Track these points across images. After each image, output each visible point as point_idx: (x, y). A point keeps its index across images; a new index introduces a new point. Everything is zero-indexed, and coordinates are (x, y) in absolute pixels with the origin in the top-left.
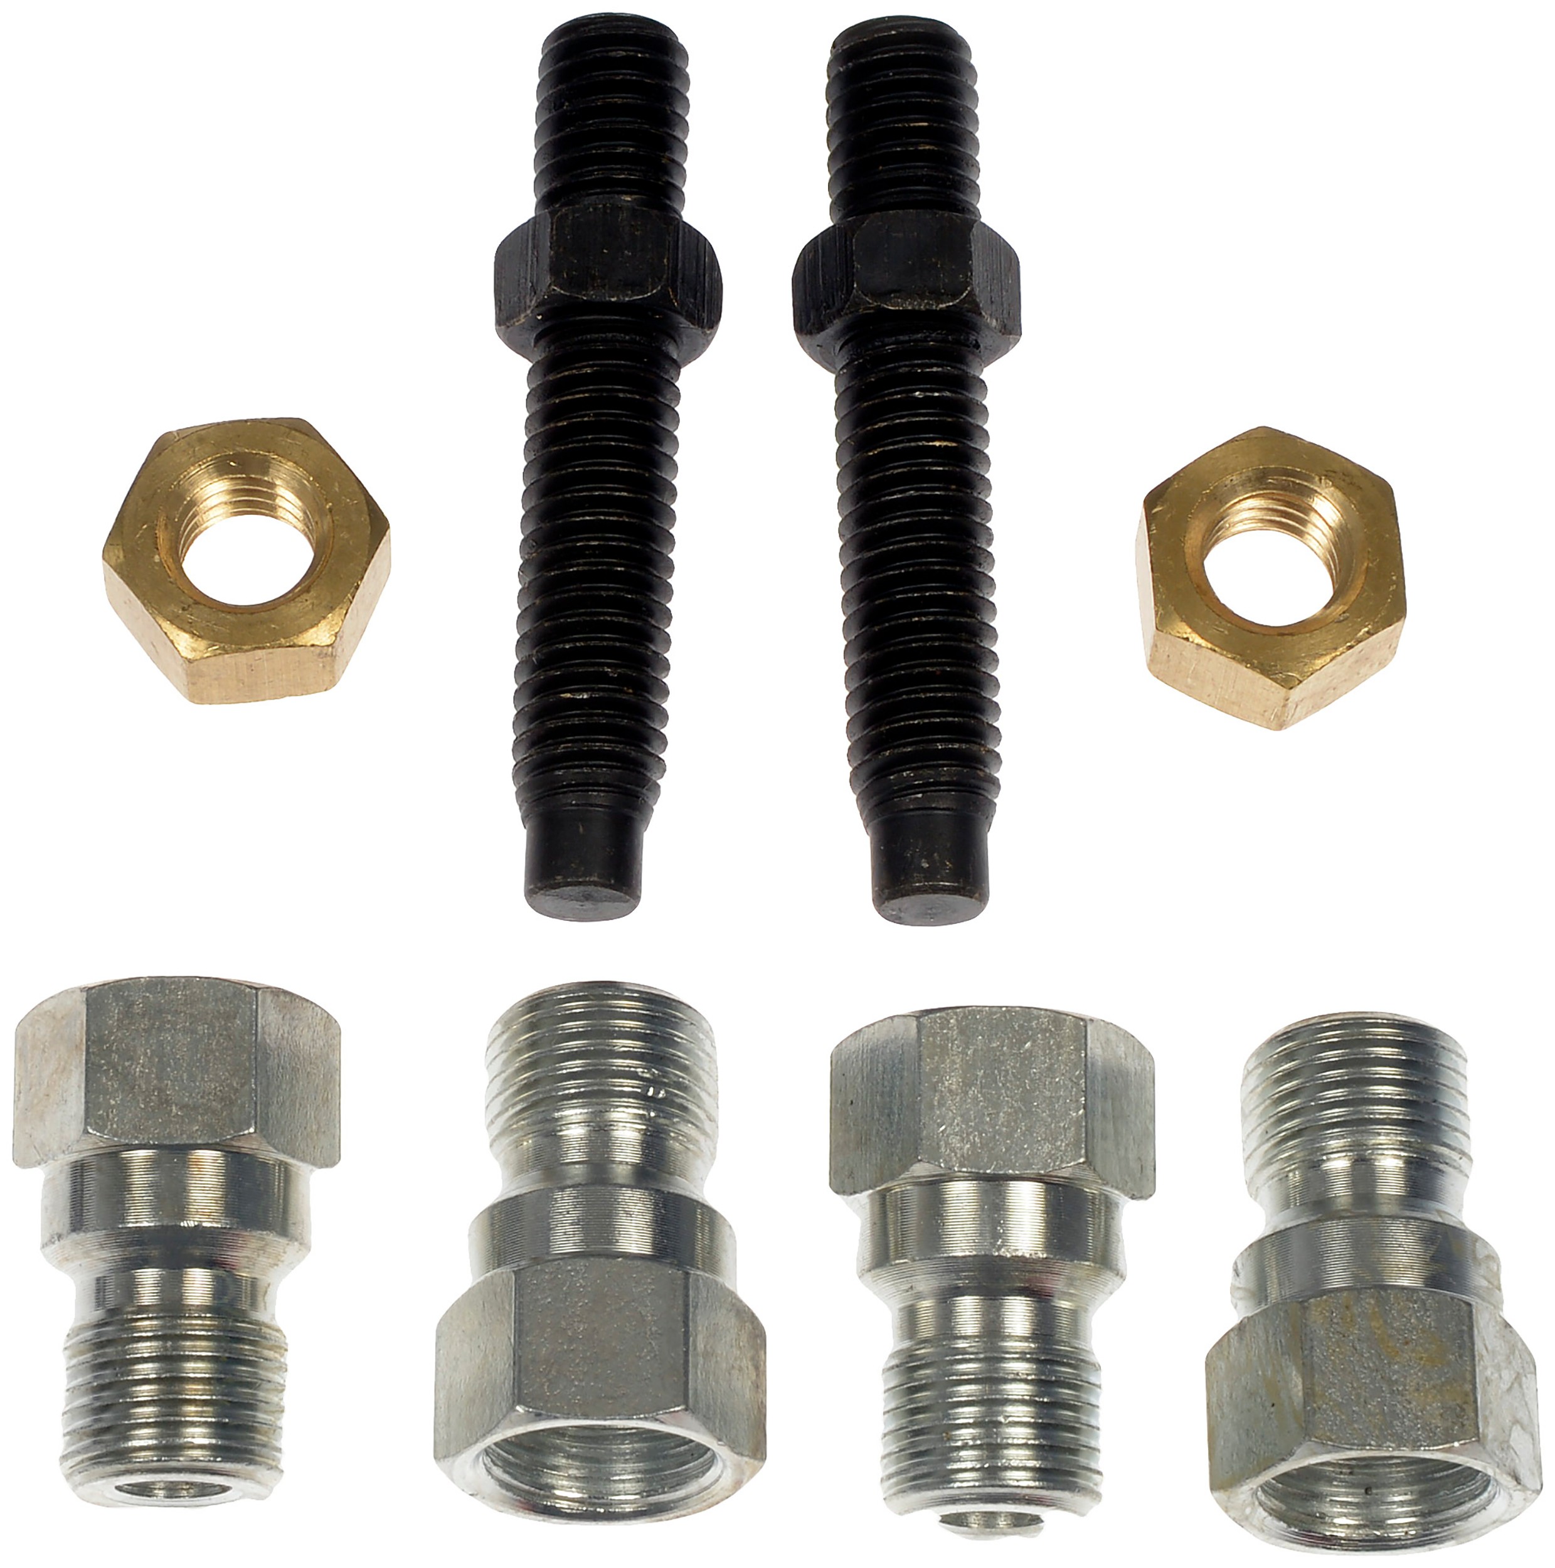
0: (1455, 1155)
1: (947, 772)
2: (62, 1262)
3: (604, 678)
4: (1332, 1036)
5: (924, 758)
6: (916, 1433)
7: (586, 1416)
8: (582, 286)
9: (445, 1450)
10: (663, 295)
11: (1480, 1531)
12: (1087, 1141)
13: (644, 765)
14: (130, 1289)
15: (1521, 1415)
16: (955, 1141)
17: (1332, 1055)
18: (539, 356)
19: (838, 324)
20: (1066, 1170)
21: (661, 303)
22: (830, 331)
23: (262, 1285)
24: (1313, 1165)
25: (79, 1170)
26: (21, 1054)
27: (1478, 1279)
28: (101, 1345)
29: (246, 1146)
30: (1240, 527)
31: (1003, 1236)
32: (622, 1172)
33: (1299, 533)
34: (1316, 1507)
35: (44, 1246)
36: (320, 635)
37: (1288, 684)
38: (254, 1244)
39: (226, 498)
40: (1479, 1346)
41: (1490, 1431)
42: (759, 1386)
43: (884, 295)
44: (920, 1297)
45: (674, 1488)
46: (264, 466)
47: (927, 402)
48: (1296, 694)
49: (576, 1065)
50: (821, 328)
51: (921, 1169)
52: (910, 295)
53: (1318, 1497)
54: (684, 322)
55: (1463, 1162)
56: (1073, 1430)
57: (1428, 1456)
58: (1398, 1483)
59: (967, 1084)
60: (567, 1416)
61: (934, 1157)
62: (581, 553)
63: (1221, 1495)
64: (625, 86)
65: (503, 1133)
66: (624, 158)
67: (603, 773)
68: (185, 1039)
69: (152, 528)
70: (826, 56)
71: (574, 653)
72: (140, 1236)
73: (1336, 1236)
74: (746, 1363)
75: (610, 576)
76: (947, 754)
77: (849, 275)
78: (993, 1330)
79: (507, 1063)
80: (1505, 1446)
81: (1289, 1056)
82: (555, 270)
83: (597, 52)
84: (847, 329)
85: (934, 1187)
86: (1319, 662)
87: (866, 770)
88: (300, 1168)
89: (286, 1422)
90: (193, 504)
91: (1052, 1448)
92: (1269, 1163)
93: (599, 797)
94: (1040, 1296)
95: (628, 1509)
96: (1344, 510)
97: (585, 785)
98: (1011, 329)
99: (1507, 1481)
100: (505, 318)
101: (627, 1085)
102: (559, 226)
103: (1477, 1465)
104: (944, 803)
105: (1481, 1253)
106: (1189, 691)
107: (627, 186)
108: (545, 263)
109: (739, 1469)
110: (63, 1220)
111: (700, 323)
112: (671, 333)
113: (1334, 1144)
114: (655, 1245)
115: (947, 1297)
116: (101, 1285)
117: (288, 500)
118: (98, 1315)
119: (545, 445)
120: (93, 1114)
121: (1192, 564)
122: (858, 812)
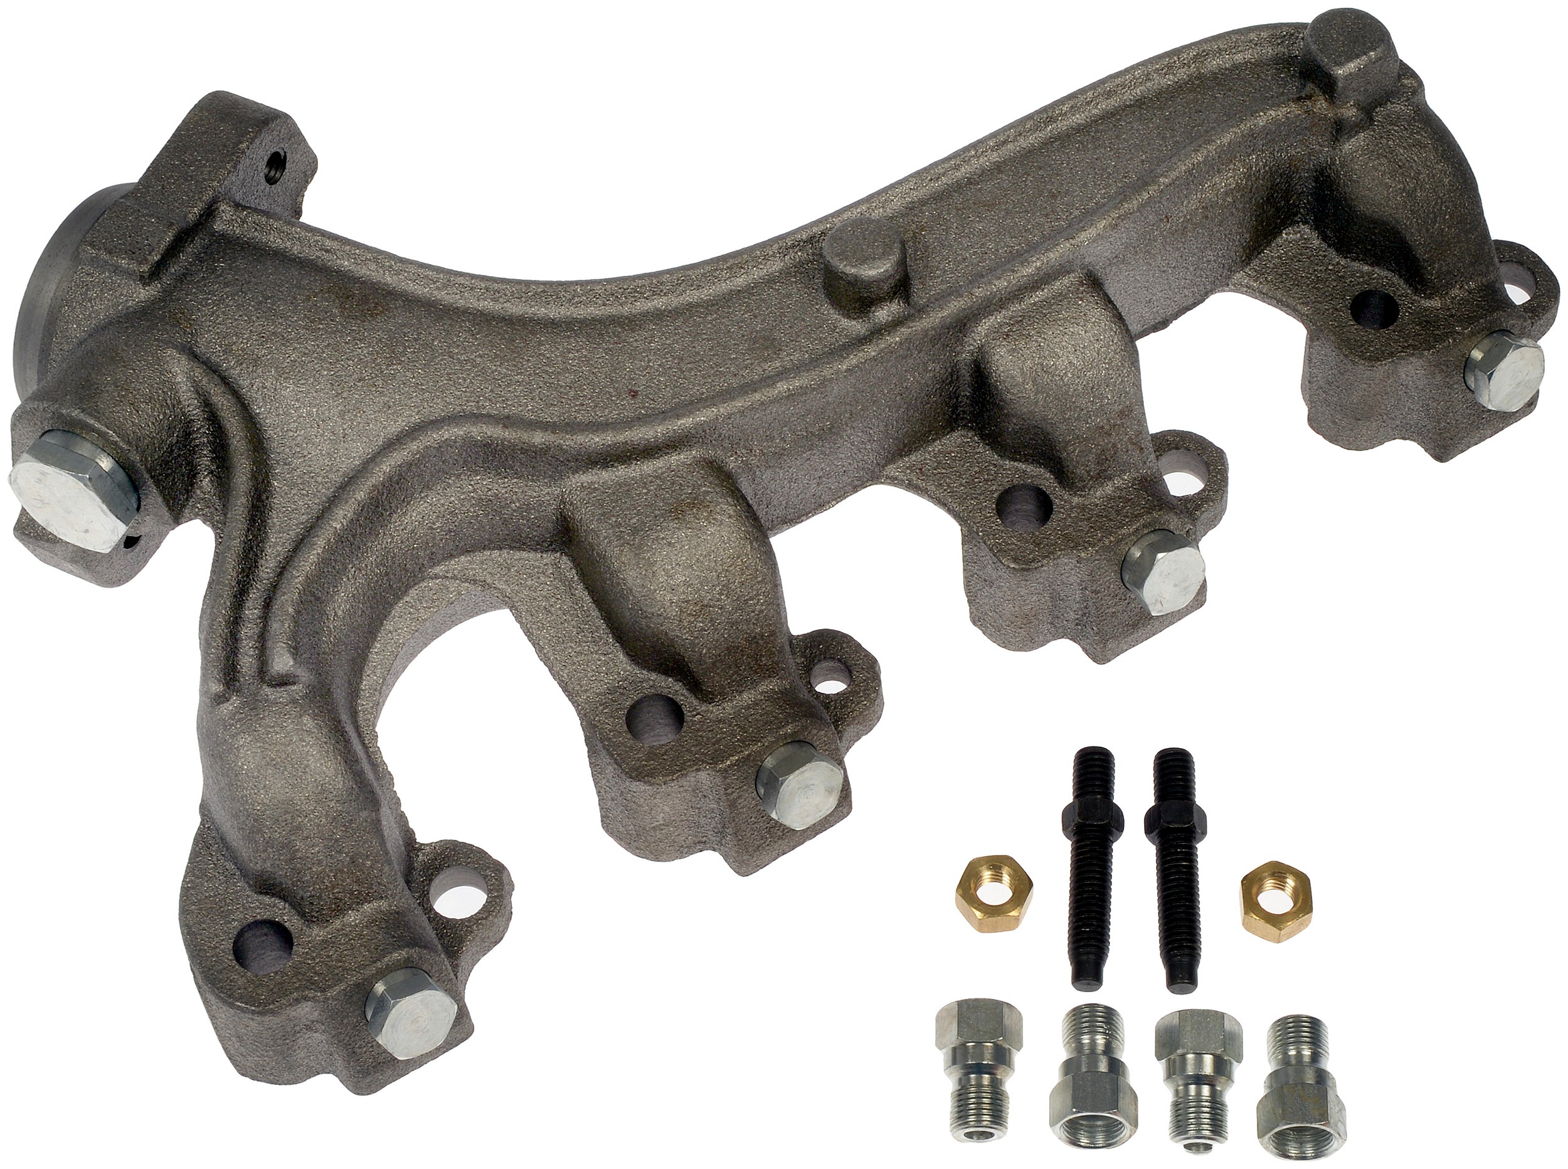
0: (1324, 1052)
1: (1186, 951)
2: (949, 1075)
3: (1093, 925)
4: (1291, 1020)
5: (1180, 947)
6: (1179, 1121)
7: (1092, 1112)
8: (1087, 820)
9: (1052, 1124)
10: (1109, 822)
11: (1331, 1153)
12: (1224, 1045)
13: (1104, 949)
14: (969, 1080)
15: (1341, 1119)
16: (1189, 1044)
17: (1291, 1025)
18: (1074, 839)
19: (1157, 831)
20: (1219, 1052)
21: (1108, 825)
22: (1154, 833)
23: (1003, 1080)
24: (1285, 1053)
25: (954, 1050)
26: (937, 1021)
27: (1330, 1083)
28: (959, 1106)
29: (999, 1043)
30: (1268, 888)
31: (1202, 1069)
32: (1099, 1052)
33: (1283, 890)
34: (1287, 1148)
35: (945, 1070)
36: (1014, 913)
37: (1280, 929)
38: (1002, 1069)
39: (990, 877)
40: (1329, 1098)
41: (1332, 1121)
42: (1136, 1110)
43: (1169, 823)
44: (1178, 1086)
45: (1113, 1139)
46: (1000, 868)
47: (1181, 852)
48: (1283, 932)
49: (1087, 1024)
50: (1152, 832)
51: (1180, 1051)
52: (1177, 823)
53: (1288, 1145)
54: (1114, 830)
55: (1326, 1055)
56: (1222, 1121)
57: (1315, 1126)
58: (1309, 1142)
59: (1193, 1029)
60: (1086, 1112)
61: (1183, 1048)
62: (1087, 891)
63: (1261, 1139)
64: (1098, 766)
65: (1067, 1043)
66: (1098, 785)
67: (1093, 950)
68: (984, 1015)
69: (970, 884)
70: (1153, 759)
71: (1085, 918)
72: (971, 1066)
73: (1291, 1070)
74: (1133, 1103)
75: (1095, 898)
76: (1187, 946)
77: (1160, 817)
78: (1199, 1093)
79: (1068, 1030)
80: (1336, 1126)
81: (1279, 1025)
82: (1079, 815)
83: (1090, 757)
84: (1159, 833)
85: (1183, 1056)
86: (1289, 923)
87: (1165, 951)
88: (1014, 1051)
89: (1009, 1116)
90: (981, 877)
91: (1215, 1125)
92: (1273, 1054)
93: (1092, 957)
94: (1212, 1086)
95: (1101, 1145)
96: (1295, 882)
97: (1088, 953)
98: (1204, 833)
99: (1337, 1135)
100: (1065, 828)
101: (1101, 1030)
102: (1080, 803)
103: (1328, 1130)
104: (1186, 959)
105: (1330, 1077)
106: (1253, 933)
107: (1099, 793)
108: (1077, 813)
109: (1131, 1130)
110: (950, 1063)
111: (1118, 830)
112: (1111, 833)
113: (1291, 1047)
114: (1109, 1070)
115: (1186, 1085)
116: (960, 1080)
117: (1006, 878)
118: (959, 1088)
119: (1076, 863)
120: (960, 1033)
121: (1254, 897)
122: (1163, 966)
